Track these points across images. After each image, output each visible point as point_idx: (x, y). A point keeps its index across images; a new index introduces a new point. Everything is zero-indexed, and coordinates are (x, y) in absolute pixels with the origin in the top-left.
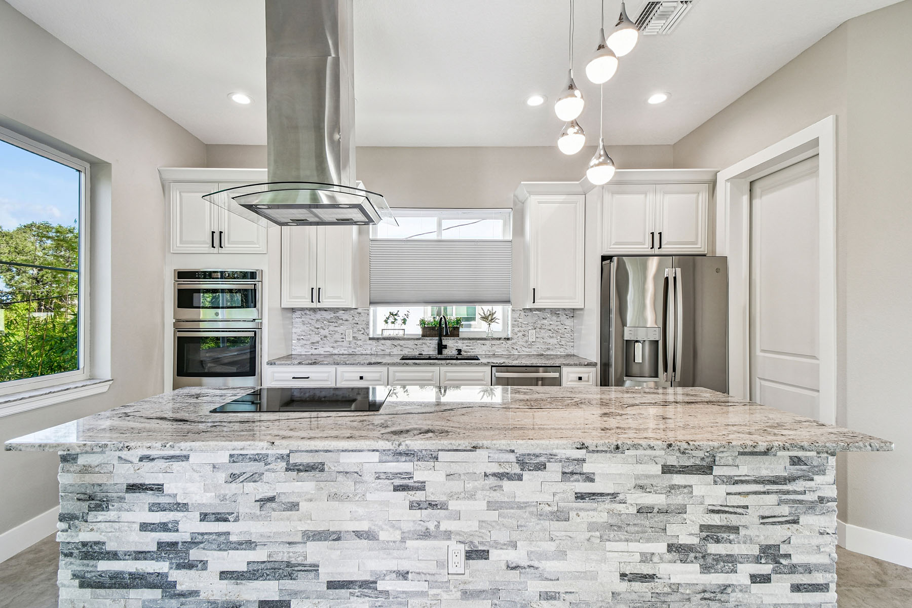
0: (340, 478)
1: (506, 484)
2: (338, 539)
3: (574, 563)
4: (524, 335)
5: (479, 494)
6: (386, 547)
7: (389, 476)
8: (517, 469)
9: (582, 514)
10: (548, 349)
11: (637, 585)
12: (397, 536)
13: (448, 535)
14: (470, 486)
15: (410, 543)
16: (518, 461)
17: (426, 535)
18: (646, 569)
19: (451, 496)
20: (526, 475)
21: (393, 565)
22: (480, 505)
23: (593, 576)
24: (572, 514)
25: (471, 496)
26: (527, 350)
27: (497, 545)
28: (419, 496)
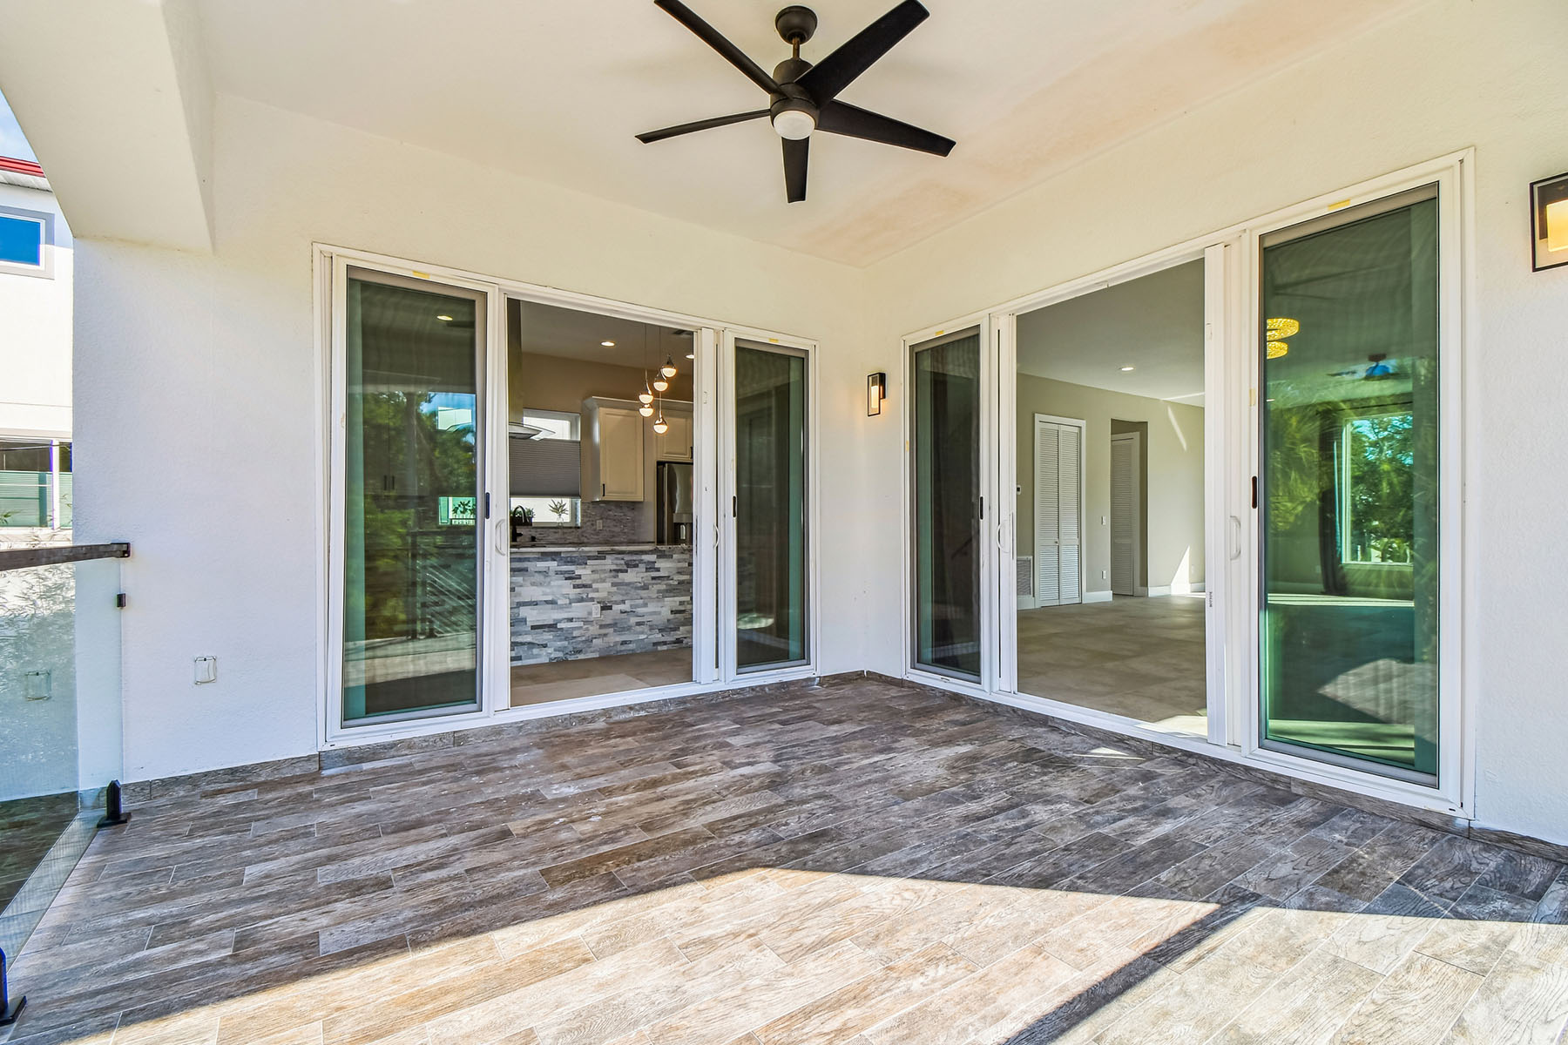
0: (536, 574)
1: (620, 575)
2: (537, 604)
3: (651, 608)
4: (592, 525)
5: (608, 580)
6: (562, 607)
7: (562, 573)
8: (625, 568)
9: (655, 586)
10: (614, 536)
11: (677, 615)
12: (568, 601)
13: (592, 599)
14: (603, 576)
15: (573, 604)
16: (626, 564)
17: (581, 600)
18: (682, 608)
19: (594, 581)
20: (629, 570)
21: (566, 615)
22: (608, 585)
23: (659, 613)
24: (650, 587)
25: (603, 581)
26: (596, 537)
27: (617, 603)
28: (578, 582)
